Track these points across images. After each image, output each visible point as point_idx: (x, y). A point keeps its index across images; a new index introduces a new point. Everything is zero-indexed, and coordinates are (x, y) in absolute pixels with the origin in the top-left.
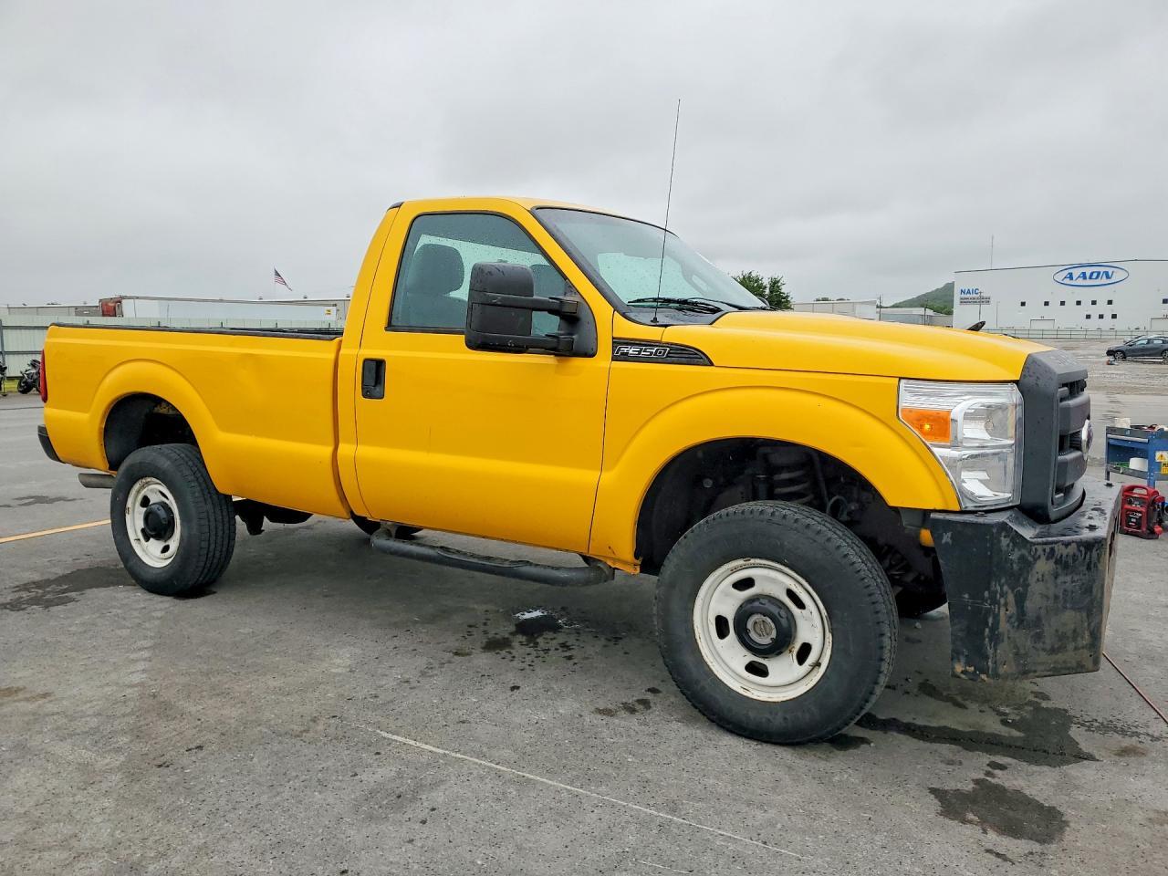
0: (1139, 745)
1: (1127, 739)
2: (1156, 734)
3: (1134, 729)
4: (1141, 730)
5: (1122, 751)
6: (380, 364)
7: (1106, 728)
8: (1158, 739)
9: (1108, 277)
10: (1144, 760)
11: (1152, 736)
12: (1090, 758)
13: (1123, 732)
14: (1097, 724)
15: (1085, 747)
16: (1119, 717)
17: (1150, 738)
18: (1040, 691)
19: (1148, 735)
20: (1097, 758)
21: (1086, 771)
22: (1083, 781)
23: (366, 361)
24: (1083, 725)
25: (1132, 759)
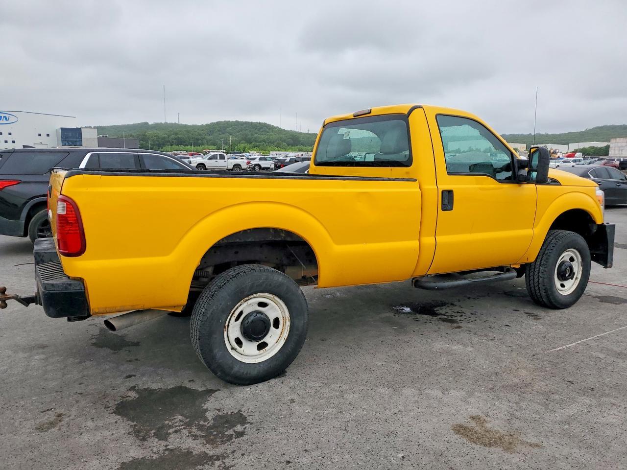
6: (450, 192)
9: (6, 120)
23: (443, 192)
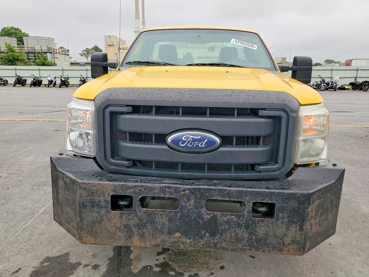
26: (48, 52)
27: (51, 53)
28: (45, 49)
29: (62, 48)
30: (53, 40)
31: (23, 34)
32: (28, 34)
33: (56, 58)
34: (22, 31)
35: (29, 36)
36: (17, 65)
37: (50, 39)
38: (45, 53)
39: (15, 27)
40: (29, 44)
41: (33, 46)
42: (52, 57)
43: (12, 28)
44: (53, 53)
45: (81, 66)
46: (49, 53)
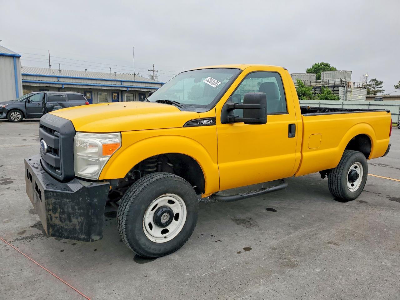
0: (21, 236)
1: (25, 236)
2: (17, 241)
3: (24, 240)
4: (22, 241)
5: (24, 232)
7: (32, 237)
8: (16, 240)
10: (18, 232)
11: (17, 240)
12: (32, 227)
13: (27, 238)
14: (36, 237)
15: (35, 229)
16: (30, 243)
17: (18, 239)
18: (60, 241)
19: (19, 240)
20: (30, 228)
21: (31, 223)
22: (31, 221)
24: (39, 235)
25: (21, 231)
26: (340, 86)
27: (344, 86)
28: (338, 82)
29: (374, 80)
30: (350, 72)
31: (331, 68)
32: (335, 69)
33: (349, 92)
34: (330, 66)
35: (336, 70)
36: (302, 99)
37: (347, 72)
38: (338, 87)
39: (325, 62)
40: (325, 79)
41: (328, 80)
42: (344, 91)
43: (322, 64)
44: (347, 86)
45: (376, 100)
46: (342, 86)
